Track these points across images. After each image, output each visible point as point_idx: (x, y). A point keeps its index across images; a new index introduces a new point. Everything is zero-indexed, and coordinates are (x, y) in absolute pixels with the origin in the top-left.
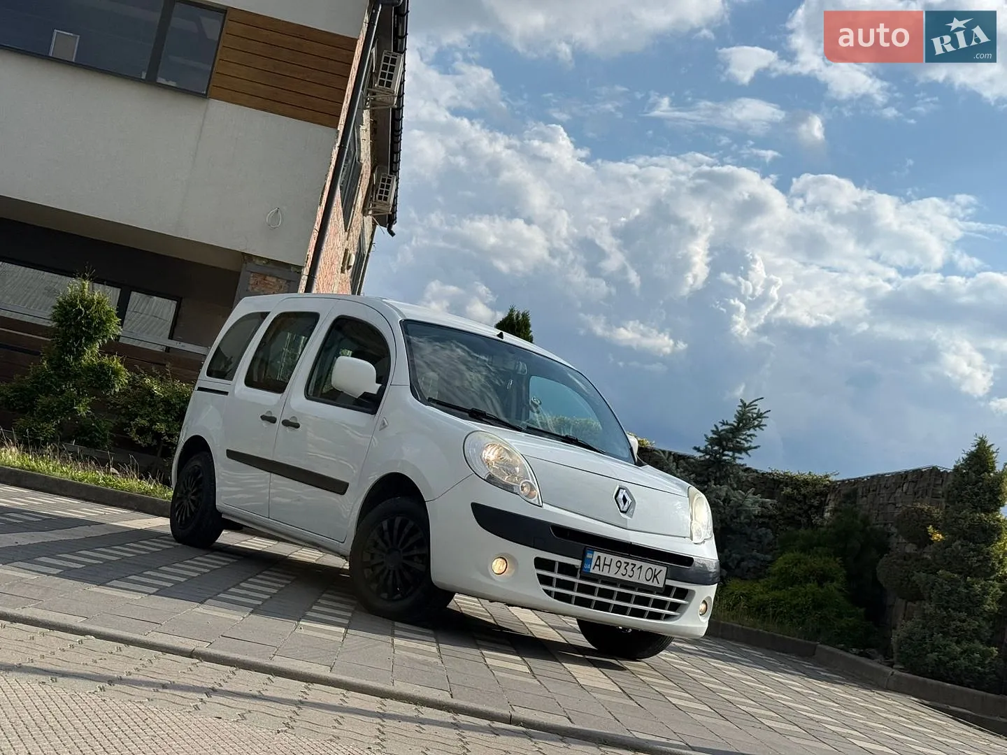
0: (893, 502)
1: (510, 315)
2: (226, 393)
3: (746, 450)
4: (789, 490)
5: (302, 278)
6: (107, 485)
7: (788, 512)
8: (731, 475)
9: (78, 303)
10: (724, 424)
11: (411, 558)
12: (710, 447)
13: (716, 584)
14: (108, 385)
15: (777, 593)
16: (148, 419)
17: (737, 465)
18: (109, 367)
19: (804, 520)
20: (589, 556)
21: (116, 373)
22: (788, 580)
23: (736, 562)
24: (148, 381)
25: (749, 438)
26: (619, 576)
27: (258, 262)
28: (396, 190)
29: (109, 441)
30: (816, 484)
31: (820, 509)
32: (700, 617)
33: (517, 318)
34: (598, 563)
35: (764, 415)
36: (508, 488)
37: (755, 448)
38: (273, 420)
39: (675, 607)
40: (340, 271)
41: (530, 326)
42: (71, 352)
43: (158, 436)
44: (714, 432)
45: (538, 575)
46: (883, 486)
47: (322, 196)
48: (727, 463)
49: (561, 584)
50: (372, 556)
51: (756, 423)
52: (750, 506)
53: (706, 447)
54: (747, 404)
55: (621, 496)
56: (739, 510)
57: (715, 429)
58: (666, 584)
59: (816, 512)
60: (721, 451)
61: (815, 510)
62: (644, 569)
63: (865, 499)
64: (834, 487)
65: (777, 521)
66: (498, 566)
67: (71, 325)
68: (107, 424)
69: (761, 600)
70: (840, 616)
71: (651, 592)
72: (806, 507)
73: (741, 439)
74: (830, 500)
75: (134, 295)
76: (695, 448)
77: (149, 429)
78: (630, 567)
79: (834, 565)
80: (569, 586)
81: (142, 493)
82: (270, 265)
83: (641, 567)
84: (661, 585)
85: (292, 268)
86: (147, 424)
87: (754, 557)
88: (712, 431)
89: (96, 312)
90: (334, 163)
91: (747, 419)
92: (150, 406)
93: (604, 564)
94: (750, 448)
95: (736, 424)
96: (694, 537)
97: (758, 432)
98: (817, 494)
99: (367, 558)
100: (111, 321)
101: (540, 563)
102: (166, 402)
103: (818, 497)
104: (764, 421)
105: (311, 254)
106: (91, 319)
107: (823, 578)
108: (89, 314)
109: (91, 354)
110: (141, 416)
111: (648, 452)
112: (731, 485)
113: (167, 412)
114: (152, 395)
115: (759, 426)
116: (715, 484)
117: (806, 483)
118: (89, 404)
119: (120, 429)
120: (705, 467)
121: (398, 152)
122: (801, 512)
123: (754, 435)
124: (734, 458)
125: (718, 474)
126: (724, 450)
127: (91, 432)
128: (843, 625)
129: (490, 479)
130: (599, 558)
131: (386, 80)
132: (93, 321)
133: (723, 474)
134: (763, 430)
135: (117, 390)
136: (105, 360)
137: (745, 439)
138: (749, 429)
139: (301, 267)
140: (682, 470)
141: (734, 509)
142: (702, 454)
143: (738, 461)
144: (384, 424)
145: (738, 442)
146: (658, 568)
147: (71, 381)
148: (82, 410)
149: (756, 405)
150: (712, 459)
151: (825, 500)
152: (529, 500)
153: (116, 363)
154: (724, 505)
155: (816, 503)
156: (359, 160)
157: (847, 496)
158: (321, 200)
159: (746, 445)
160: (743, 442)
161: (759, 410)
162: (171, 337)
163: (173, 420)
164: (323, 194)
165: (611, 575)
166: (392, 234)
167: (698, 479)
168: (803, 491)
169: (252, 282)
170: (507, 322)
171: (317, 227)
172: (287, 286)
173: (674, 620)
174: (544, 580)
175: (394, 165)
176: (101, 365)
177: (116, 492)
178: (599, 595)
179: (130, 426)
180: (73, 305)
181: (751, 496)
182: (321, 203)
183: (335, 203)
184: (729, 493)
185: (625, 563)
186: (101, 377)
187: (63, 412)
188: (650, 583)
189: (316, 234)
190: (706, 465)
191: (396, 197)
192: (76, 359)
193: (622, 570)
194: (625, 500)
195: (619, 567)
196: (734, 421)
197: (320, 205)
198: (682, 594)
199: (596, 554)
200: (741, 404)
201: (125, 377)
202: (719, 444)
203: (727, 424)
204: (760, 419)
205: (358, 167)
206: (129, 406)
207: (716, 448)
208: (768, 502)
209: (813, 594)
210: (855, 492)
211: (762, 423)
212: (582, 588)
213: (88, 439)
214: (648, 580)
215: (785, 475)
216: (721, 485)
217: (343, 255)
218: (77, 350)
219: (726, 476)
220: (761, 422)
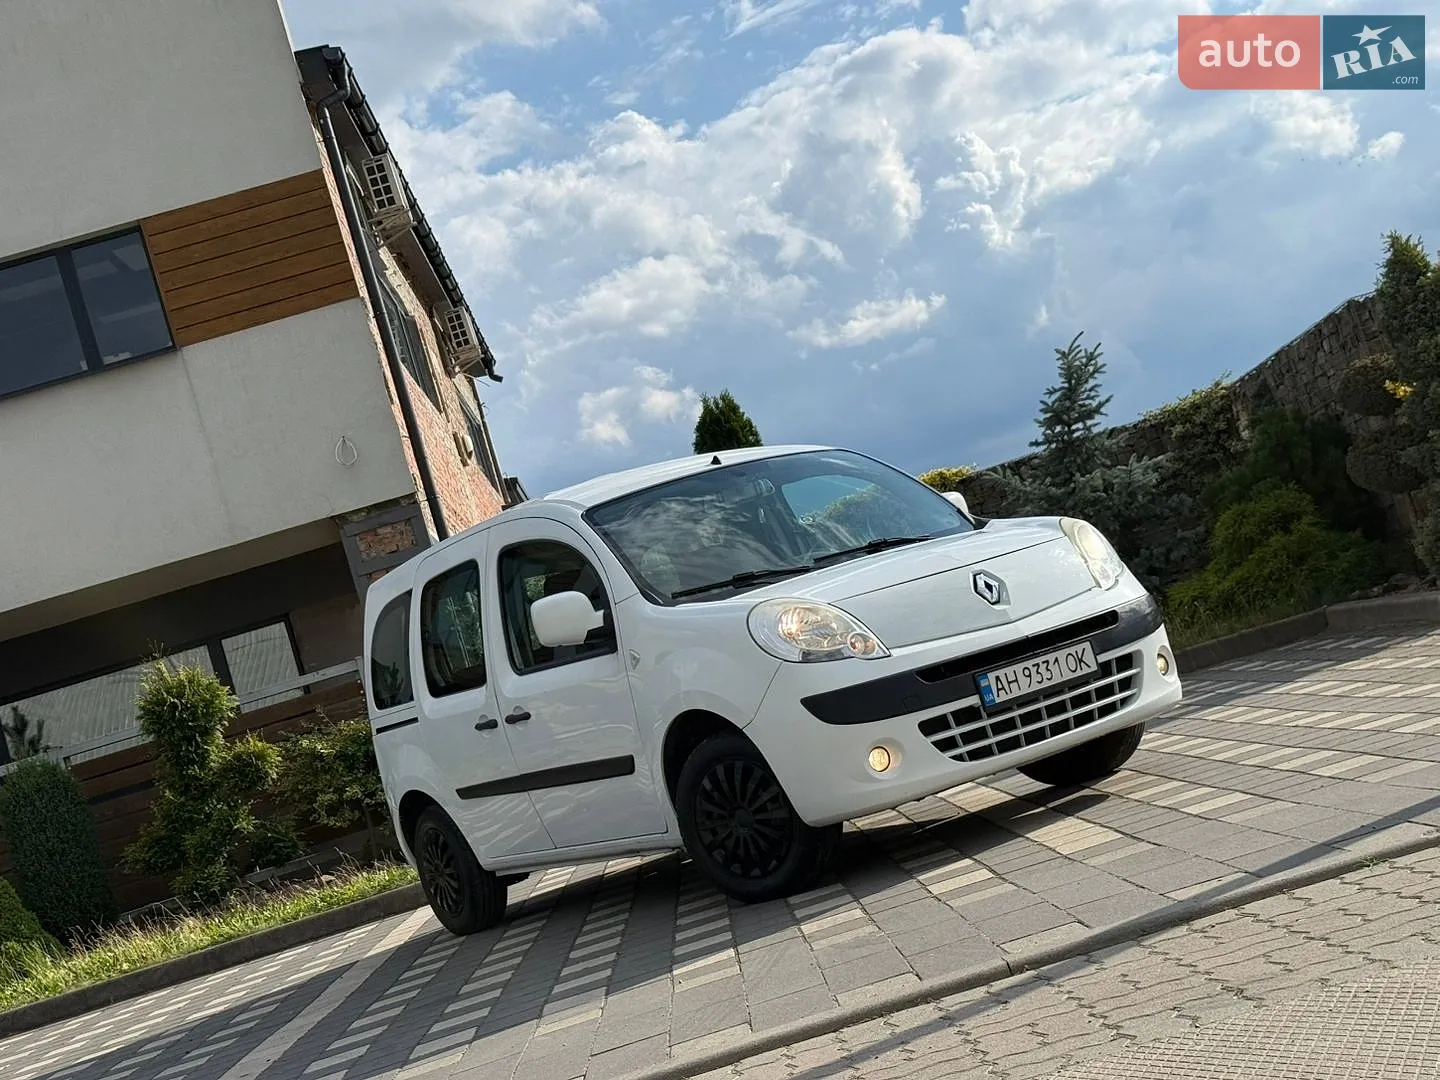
0: (1321, 372)
1: (707, 409)
2: (415, 720)
3: (1097, 410)
4: (1178, 429)
5: (422, 506)
6: (330, 905)
7: (1194, 456)
8: (1097, 452)
9: (165, 696)
10: (1050, 393)
11: (763, 809)
12: (1049, 432)
13: (1163, 625)
14: (261, 777)
15: (1238, 573)
16: (331, 790)
17: (1096, 435)
18: (249, 755)
19: (1219, 455)
20: (983, 683)
21: (261, 756)
22: (1243, 547)
23: (1162, 559)
24: (305, 743)
25: (1093, 394)
26: (1036, 687)
27: (355, 518)
28: (473, 322)
29: (301, 844)
30: (1209, 403)
31: (1232, 431)
32: (1165, 677)
33: (717, 407)
34: (1000, 686)
35: (1096, 353)
36: (833, 656)
37: (1108, 401)
38: (493, 725)
39: (1126, 684)
40: (461, 466)
41: (739, 408)
42: (192, 762)
43: (355, 804)
44: (1044, 411)
45: (934, 743)
46: (1296, 359)
47: (389, 392)
48: (1083, 440)
49: (968, 738)
50: (714, 833)
51: (1091, 369)
52: (1141, 477)
53: (1044, 434)
54: (1067, 351)
55: (981, 584)
56: (1131, 492)
57: (1043, 406)
58: (1100, 661)
59: (1228, 438)
60: (1066, 429)
61: (1227, 435)
62: (1062, 661)
63: (1282, 387)
64: (1233, 394)
65: (1186, 477)
66: (877, 760)
67: (172, 728)
68: (285, 824)
69: (1223, 592)
70: (1332, 556)
71: (1087, 683)
72: (1212, 438)
73: (1082, 400)
74: (1238, 412)
75: (227, 643)
76: (1032, 444)
77: (341, 802)
78: (1043, 668)
79: (1289, 496)
80: (980, 734)
81: (380, 891)
82: (373, 514)
83: (1056, 660)
84: (1094, 668)
85: (403, 503)
86: (335, 797)
87: (1183, 539)
88: (1041, 411)
89: (193, 694)
90: (378, 339)
91: (1077, 372)
92: (326, 772)
93: (1009, 683)
94: (1101, 405)
95: (1066, 385)
96: (1102, 582)
97: (1099, 378)
98: (1218, 414)
99: (708, 838)
100: (219, 695)
101: (927, 728)
102: (342, 756)
103: (1221, 416)
104: (1100, 361)
105: (415, 470)
106: (192, 706)
107: (1284, 521)
108: (187, 703)
109: (218, 751)
110: (322, 791)
111: (974, 480)
112: (1103, 465)
113: (350, 769)
114: (320, 757)
115: (1096, 371)
116: (1083, 476)
117: (1195, 407)
118: (251, 813)
119: (305, 821)
120: (1057, 461)
121: (450, 275)
122: (1210, 446)
123: (1096, 386)
124: (1088, 429)
125: (1079, 461)
126: (1069, 426)
127: (272, 846)
128: (1345, 565)
129: (807, 657)
130: (998, 678)
131: (384, 197)
132: (196, 707)
133: (1085, 456)
134: (1104, 372)
135: (275, 776)
136: (239, 747)
137: (1088, 398)
138: (1087, 382)
139: (413, 495)
140: (1030, 480)
141: (1124, 494)
142: (1045, 447)
143: (1095, 430)
144: (635, 658)
145: (1082, 406)
146: (1079, 648)
147: (211, 796)
148: (246, 824)
149: (1079, 346)
150: (1061, 445)
151: (1233, 415)
152: (870, 656)
153: (254, 744)
154: (1108, 495)
155: (1223, 426)
156: (406, 315)
157: (1258, 395)
158: (390, 397)
159: (1094, 404)
160: (1087, 402)
161: (1086, 350)
162: (302, 672)
163: (364, 774)
164: (388, 388)
165: (1025, 690)
166: (499, 379)
167: (1057, 480)
168: (1198, 419)
169: (362, 548)
170: (708, 420)
171: (404, 432)
172: (409, 528)
173: (1135, 701)
174: (945, 745)
175: (453, 294)
176: (238, 757)
177: (347, 909)
178: (1024, 724)
179: (315, 811)
180: (162, 702)
181: (1135, 465)
182: (392, 400)
183: (408, 388)
184: (1106, 477)
185: (1034, 666)
186: (245, 772)
187: (225, 840)
188: (1079, 673)
189: (407, 443)
190: (1057, 456)
191: (478, 332)
192: (202, 768)
193: (1036, 678)
194: (989, 587)
195: (1030, 676)
196: (1063, 383)
197: (392, 403)
198: (1126, 662)
199: (992, 676)
200: (1060, 356)
201: (274, 755)
202: (1060, 422)
203: (1056, 391)
204: (1093, 362)
205: (410, 324)
206: (300, 787)
207: (1058, 429)
208: (1162, 460)
209: (1284, 548)
210: (1265, 385)
211: (1098, 366)
212: (998, 729)
213: (274, 857)
214: (1074, 671)
215: (1163, 412)
216: (1090, 473)
217: (454, 443)
218: (197, 755)
219: (1090, 457)
220: (1096, 364)
